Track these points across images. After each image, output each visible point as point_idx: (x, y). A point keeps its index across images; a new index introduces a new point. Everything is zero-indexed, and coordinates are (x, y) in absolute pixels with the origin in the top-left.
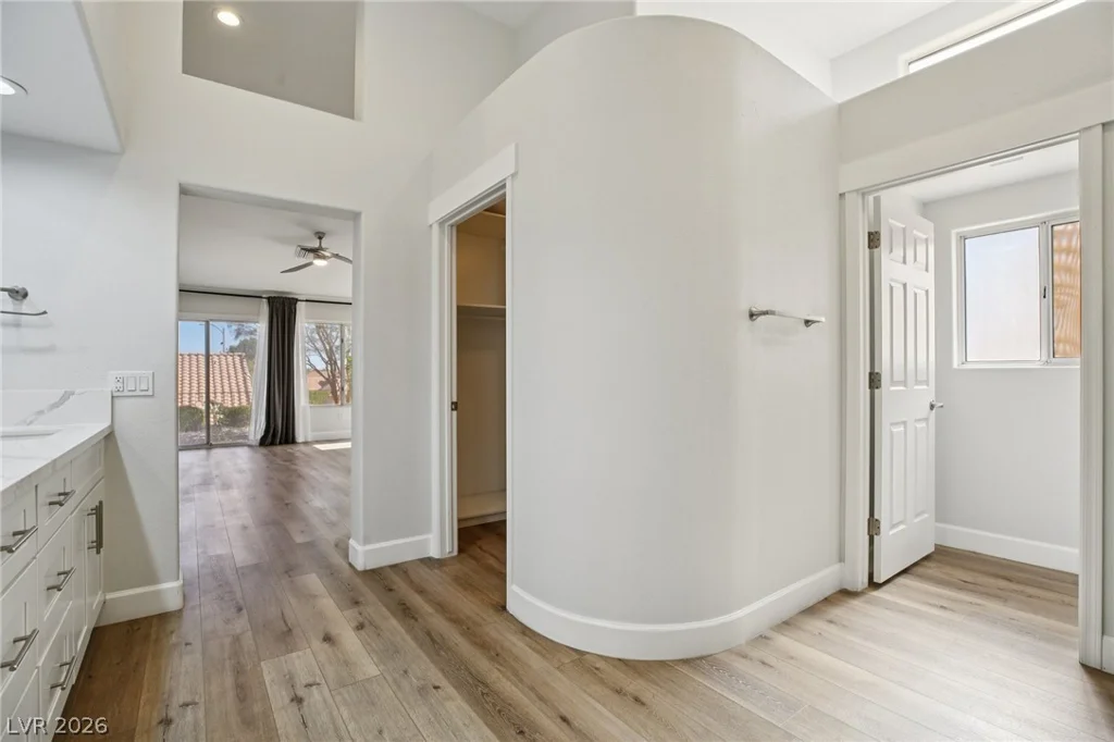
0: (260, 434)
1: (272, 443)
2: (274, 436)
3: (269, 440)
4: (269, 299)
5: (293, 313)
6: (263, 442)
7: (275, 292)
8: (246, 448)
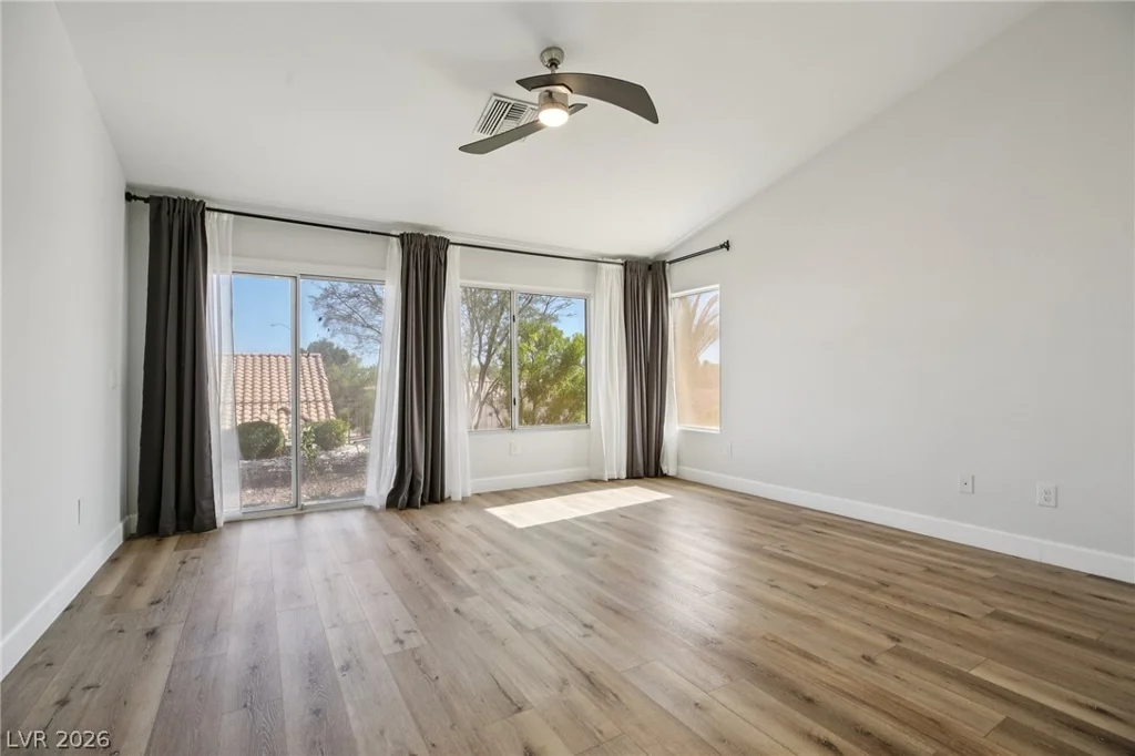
0: (388, 484)
1: (410, 504)
2: (412, 492)
3: (404, 495)
4: (402, 237)
5: (442, 264)
6: (392, 502)
7: (412, 225)
8: (362, 513)
